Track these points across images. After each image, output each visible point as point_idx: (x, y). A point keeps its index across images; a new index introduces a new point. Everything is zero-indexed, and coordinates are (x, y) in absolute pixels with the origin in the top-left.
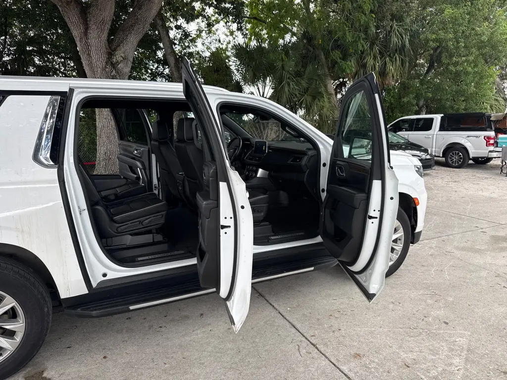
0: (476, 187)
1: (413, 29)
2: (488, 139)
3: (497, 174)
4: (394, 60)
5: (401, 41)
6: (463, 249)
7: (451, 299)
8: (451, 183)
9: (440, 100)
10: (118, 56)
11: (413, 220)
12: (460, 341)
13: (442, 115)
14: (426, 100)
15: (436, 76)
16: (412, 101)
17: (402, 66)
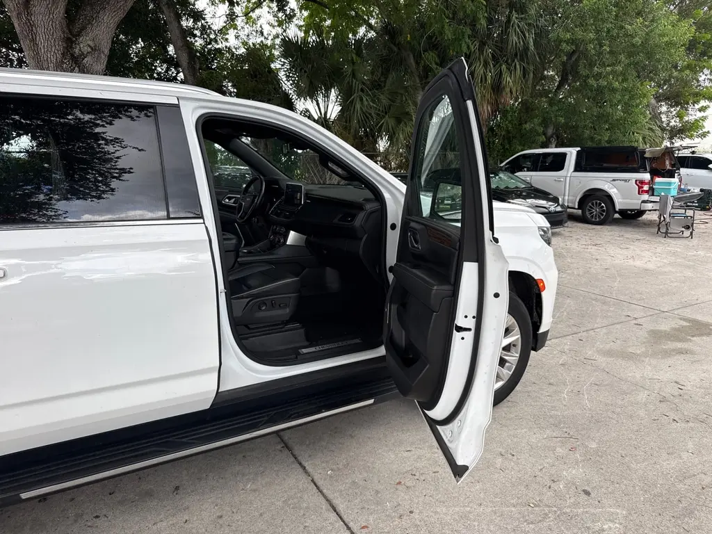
0: (625, 252)
1: (540, 25)
2: (641, 183)
3: (653, 234)
4: (512, 68)
5: (523, 42)
6: (609, 353)
7: (594, 445)
8: (590, 247)
9: (576, 127)
10: (84, 44)
11: (535, 313)
12: (610, 528)
13: (579, 149)
14: (557, 127)
15: (570, 94)
16: (537, 128)
17: (524, 77)
